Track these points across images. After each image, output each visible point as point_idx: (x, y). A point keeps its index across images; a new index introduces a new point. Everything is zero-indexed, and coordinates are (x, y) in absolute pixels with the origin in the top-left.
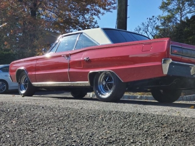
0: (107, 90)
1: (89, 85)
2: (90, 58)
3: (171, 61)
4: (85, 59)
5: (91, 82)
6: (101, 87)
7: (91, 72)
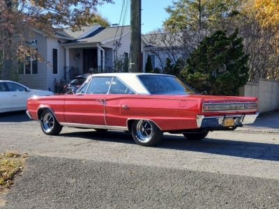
0: (146, 135)
1: (127, 130)
2: (128, 106)
3: (203, 117)
4: (123, 106)
5: (129, 128)
6: (139, 133)
7: (129, 119)
